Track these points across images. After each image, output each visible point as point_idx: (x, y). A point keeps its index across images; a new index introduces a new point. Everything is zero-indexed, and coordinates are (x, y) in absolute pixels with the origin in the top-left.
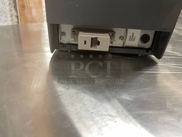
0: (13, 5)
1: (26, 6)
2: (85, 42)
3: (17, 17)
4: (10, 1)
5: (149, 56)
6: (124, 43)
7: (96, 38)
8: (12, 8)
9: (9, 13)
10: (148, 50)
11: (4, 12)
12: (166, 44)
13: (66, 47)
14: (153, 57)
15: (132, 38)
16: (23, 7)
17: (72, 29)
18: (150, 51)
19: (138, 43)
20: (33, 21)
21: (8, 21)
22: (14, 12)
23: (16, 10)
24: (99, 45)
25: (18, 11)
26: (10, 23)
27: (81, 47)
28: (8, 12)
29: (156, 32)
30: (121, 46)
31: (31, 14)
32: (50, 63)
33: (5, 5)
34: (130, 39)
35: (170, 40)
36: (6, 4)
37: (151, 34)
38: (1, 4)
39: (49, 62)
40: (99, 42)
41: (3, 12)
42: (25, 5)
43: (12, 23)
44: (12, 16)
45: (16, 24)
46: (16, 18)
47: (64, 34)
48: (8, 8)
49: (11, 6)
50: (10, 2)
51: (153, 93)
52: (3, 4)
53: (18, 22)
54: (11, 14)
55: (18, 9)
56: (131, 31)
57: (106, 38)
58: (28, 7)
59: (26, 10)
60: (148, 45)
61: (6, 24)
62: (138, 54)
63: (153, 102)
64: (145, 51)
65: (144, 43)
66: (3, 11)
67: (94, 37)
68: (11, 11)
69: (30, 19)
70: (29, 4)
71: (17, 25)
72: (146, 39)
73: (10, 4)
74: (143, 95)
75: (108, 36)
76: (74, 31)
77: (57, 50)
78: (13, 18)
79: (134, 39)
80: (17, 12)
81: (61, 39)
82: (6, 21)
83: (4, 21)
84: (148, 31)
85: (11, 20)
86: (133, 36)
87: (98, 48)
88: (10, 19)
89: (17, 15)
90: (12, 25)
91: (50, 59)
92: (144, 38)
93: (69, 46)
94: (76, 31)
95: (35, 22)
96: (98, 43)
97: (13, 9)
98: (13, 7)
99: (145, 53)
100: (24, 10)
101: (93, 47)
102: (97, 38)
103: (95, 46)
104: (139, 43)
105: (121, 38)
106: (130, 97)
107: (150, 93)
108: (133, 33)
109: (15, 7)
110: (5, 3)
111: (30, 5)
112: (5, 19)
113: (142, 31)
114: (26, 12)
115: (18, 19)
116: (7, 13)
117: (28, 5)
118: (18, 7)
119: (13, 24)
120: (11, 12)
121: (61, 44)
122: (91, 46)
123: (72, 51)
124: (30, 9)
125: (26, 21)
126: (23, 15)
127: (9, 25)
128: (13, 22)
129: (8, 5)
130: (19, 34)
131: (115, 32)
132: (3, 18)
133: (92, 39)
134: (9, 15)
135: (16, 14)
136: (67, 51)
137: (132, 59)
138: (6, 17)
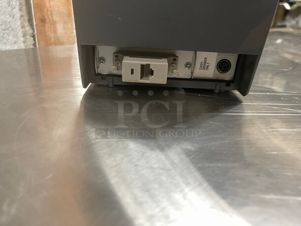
0: (26, 18)
1: (48, 20)
2: (132, 71)
3: (34, 36)
4: (23, 12)
5: (231, 92)
6: (192, 73)
7: (148, 65)
8: (24, 23)
9: (21, 30)
10: (228, 83)
11: (13, 29)
12: (252, 74)
13: (105, 79)
14: (237, 93)
15: (205, 66)
16: (43, 21)
17: (114, 53)
18: (231, 84)
19: (214, 74)
20: (59, 42)
21: (20, 42)
22: (28, 29)
23: (32, 25)
24: (153, 75)
25: (35, 27)
26: (22, 46)
27: (127, 78)
28: (19, 28)
29: (239, 56)
30: (189, 78)
31: (55, 31)
32: (82, 103)
33: (13, 18)
34: (201, 67)
35: (258, 68)
36: (15, 17)
37: (233, 59)
38: (8, 16)
39: (80, 101)
40: (153, 71)
41: (10, 29)
42: (46, 17)
43: (26, 46)
44: (24, 35)
45: (32, 47)
46: (32, 39)
47: (102, 60)
48: (19, 23)
49: (24, 19)
50: (22, 14)
51: (227, 141)
52: (10, 16)
53: (35, 45)
54: (23, 31)
55: (35, 24)
56: (202, 55)
57: (162, 65)
58: (50, 21)
59: (47, 26)
60: (229, 75)
61: (16, 47)
62: (214, 89)
63: (224, 152)
64: (224, 84)
65: (223, 73)
66: (11, 27)
67: (145, 63)
68: (23, 27)
69: (53, 40)
70: (52, 17)
71: (33, 49)
72: (225, 67)
73: (22, 16)
74: (213, 143)
75: (166, 62)
76: (117, 56)
77: (94, 84)
78: (26, 38)
79: (208, 67)
80: (33, 29)
81: (98, 68)
82: (15, 43)
83: (13, 43)
84: (227, 54)
85: (24, 42)
86: (205, 63)
87: (151, 80)
88: (22, 39)
89: (32, 33)
90: (25, 49)
91: (82, 96)
92: (222, 65)
93: (111, 78)
94: (120, 55)
95: (62, 44)
96: (152, 73)
97: (26, 24)
98: (27, 21)
99: (224, 88)
100: (44, 26)
101: (144, 78)
102: (150, 64)
103: (147, 76)
104: (214, 72)
105: (188, 65)
106: (193, 147)
107: (223, 142)
108: (206, 58)
109: (30, 20)
110: (14, 15)
111: (54, 18)
112: (14, 39)
113: (218, 55)
114: (47, 28)
115: (34, 40)
116: (18, 31)
117: (50, 17)
118: (34, 22)
119: (27, 48)
120: (24, 29)
121: (99, 74)
122: (141, 78)
123: (116, 86)
124: (54, 23)
125: (48, 43)
126: (42, 33)
127: (20, 48)
128: (26, 44)
129: (19, 18)
130: (36, 61)
131: (177, 57)
132: (11, 37)
133: (142, 66)
134: (20, 34)
135: (31, 31)
136: (107, 86)
137: (204, 97)
138: (15, 36)
